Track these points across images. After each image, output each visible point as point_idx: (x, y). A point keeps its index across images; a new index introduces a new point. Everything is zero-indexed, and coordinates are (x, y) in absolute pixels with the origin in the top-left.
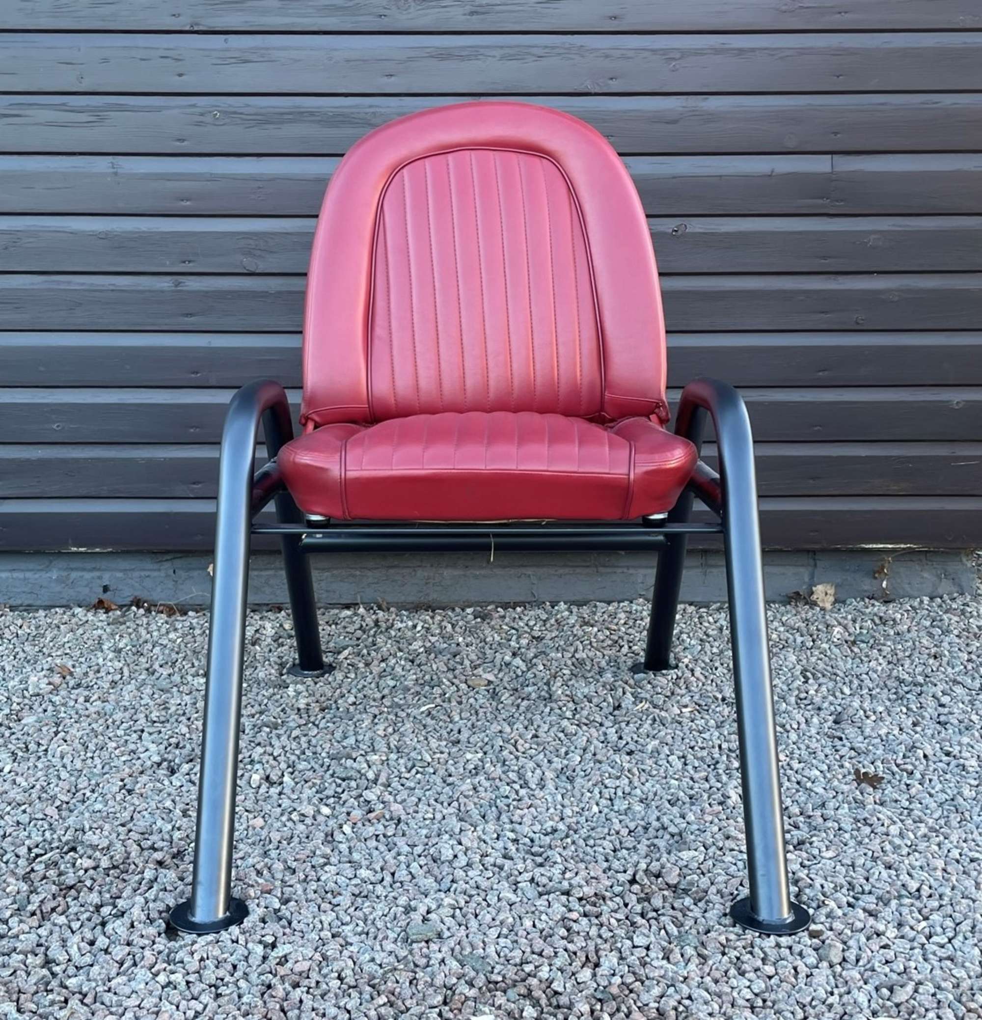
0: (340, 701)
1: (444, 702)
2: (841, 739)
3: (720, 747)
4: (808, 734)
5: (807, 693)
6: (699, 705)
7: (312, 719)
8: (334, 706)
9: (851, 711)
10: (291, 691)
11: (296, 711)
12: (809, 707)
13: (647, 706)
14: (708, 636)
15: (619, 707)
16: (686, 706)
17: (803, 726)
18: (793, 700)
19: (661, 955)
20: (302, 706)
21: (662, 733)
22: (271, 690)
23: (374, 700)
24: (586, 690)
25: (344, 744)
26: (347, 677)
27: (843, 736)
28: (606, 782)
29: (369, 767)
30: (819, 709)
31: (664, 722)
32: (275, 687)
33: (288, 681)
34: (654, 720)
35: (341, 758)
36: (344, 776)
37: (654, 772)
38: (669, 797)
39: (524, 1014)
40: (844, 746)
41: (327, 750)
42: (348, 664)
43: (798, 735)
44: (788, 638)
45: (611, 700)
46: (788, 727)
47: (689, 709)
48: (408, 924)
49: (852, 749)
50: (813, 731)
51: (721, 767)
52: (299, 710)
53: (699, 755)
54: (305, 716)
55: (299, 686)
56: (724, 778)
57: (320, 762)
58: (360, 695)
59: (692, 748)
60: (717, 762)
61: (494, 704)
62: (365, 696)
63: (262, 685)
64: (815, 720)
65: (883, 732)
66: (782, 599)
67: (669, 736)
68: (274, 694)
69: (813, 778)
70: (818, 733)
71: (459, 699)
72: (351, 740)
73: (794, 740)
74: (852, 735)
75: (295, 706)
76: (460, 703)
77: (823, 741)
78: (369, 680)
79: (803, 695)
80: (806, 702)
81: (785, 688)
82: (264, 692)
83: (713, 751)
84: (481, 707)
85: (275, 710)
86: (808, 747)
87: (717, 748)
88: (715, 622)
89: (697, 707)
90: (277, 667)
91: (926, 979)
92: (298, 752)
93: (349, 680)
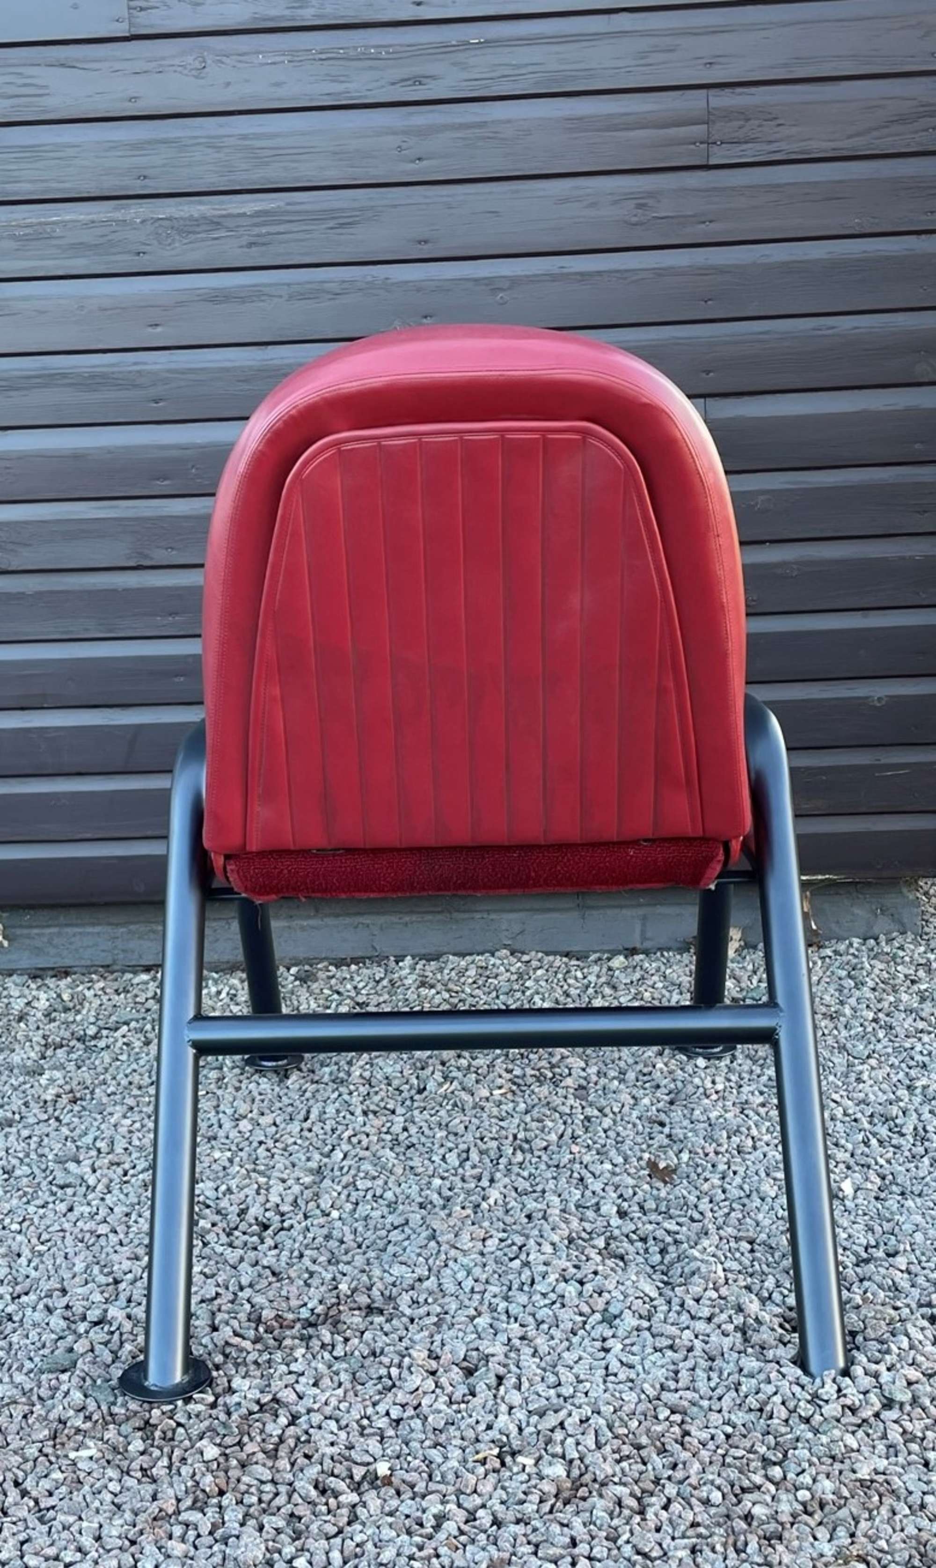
0: (97, 1091)
1: (220, 1088)
2: (662, 1124)
3: (515, 1137)
4: (626, 1119)
5: (654, 1066)
6: (519, 1085)
7: (56, 1114)
8: (88, 1097)
9: (690, 1089)
10: (43, 1081)
11: (42, 1104)
12: (647, 1085)
13: (452, 1088)
14: (568, 995)
15: (420, 1091)
16: (500, 1088)
17: (626, 1109)
18: (631, 1076)
19: (311, 1382)
20: (49, 1098)
21: (457, 1121)
22: (21, 1079)
23: (140, 1088)
24: (388, 1070)
25: (79, 1143)
26: (118, 1059)
27: (667, 1121)
28: (358, 1183)
29: (94, 1171)
30: (658, 1087)
31: (466, 1107)
32: (28, 1073)
33: (46, 1066)
34: (455, 1105)
35: (66, 1161)
36: (61, 1182)
37: (420, 1170)
38: (421, 1200)
39: (130, 1448)
40: (662, 1133)
41: (55, 1152)
42: (124, 1044)
43: (615, 1122)
44: (663, 996)
45: (415, 1082)
46: (607, 1110)
47: (503, 1091)
48: (52, 1352)
49: (669, 1136)
50: (635, 1114)
51: (503, 1161)
52: (45, 1102)
53: (484, 1147)
54: (50, 1110)
55: (55, 1072)
56: (498, 1175)
57: (43, 1166)
58: (124, 1082)
59: (482, 1139)
60: (501, 1156)
61: (277, 1089)
62: (130, 1083)
63: (16, 1071)
64: (646, 1101)
65: (713, 1115)
66: (678, 945)
67: (462, 1126)
68: (24, 1083)
69: (597, 1173)
70: (640, 1118)
71: (238, 1084)
72: (89, 1139)
73: (606, 1126)
74: (677, 1119)
75: (42, 1098)
76: (238, 1089)
77: (640, 1127)
78: (142, 1062)
79: (645, 1070)
80: (646, 1078)
81: (631, 1061)
82: (13, 1081)
83: (505, 1142)
84: (260, 1094)
85: (17, 1103)
86: (618, 1134)
87: (511, 1138)
88: (585, 978)
89: (514, 1088)
90: (37, 1048)
91: (588, 1404)
92: (21, 1155)
93: (118, 1063)
